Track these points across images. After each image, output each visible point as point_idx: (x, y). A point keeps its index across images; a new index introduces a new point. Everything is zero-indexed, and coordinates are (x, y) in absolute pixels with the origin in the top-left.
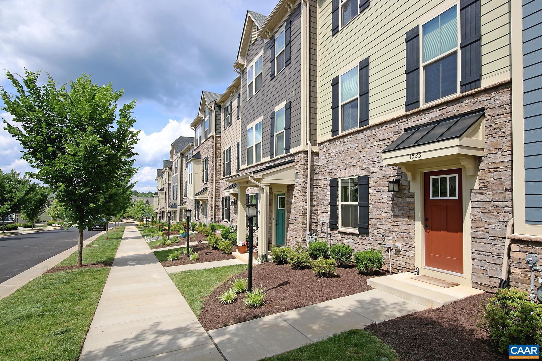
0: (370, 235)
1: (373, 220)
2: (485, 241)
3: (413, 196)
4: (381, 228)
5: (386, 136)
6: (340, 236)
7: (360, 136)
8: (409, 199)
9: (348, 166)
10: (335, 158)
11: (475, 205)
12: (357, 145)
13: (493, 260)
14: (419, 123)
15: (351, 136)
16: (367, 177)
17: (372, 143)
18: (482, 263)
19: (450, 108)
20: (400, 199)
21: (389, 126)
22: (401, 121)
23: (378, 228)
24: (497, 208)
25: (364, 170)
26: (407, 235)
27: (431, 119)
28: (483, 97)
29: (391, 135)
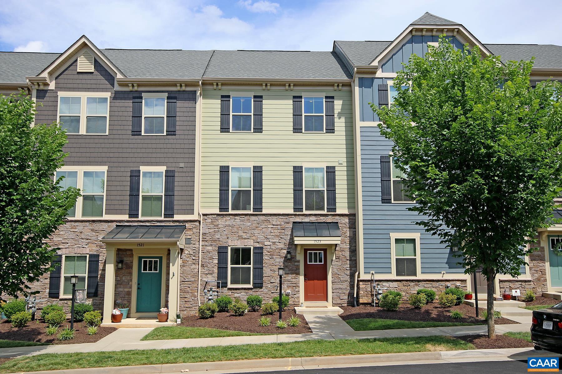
0: (264, 288)
1: (267, 277)
2: (338, 283)
3: (299, 261)
4: (274, 282)
5: (279, 223)
6: (231, 292)
7: (253, 218)
8: (296, 264)
9: (240, 237)
10: (225, 230)
11: (334, 267)
12: (251, 224)
13: (342, 291)
14: (303, 221)
15: (244, 216)
16: (262, 248)
17: (266, 225)
18: (337, 294)
19: (322, 218)
20: (290, 263)
21: (281, 217)
22: (291, 216)
23: (271, 282)
24: (344, 268)
25: (258, 242)
26: (295, 285)
27: (311, 220)
28: (338, 217)
29: (283, 223)
